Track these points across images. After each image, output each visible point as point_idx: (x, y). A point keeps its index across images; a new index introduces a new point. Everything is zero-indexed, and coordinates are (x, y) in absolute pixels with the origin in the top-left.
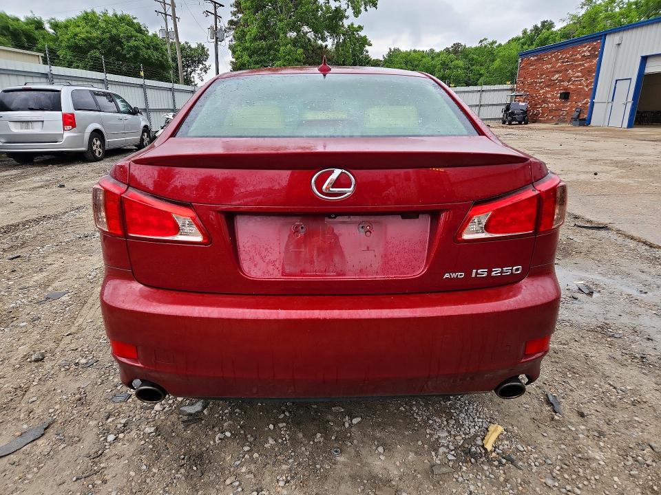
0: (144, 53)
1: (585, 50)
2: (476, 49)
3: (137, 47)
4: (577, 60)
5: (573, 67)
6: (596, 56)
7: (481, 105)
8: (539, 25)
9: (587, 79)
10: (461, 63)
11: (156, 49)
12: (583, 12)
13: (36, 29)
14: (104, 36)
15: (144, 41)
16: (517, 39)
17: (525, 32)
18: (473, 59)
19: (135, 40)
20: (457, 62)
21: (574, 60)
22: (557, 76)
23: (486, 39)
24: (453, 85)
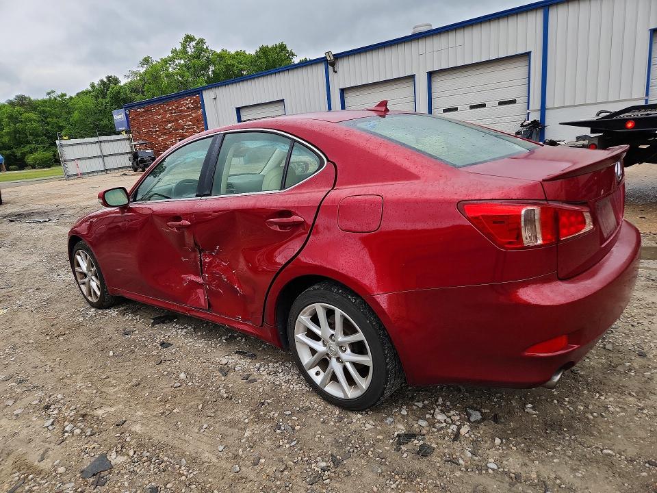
1: (188, 102)
2: (44, 101)
4: (185, 111)
5: (183, 117)
6: (199, 108)
7: (104, 156)
8: (105, 80)
9: (198, 127)
10: (32, 115)
12: (142, 70)
16: (86, 93)
17: (93, 86)
18: (44, 112)
20: (27, 114)
21: (181, 111)
22: (170, 125)
23: (53, 92)
24: (67, 138)
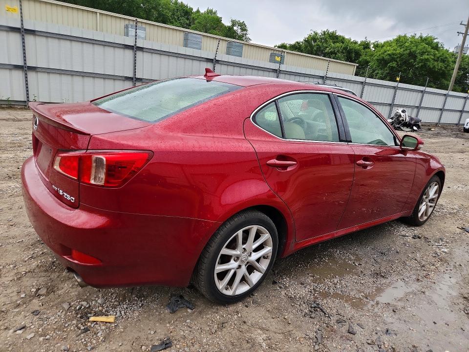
0: (431, 64)
3: (427, 60)
11: (443, 61)
13: (364, 49)
14: (405, 52)
15: (434, 55)
19: (428, 55)
